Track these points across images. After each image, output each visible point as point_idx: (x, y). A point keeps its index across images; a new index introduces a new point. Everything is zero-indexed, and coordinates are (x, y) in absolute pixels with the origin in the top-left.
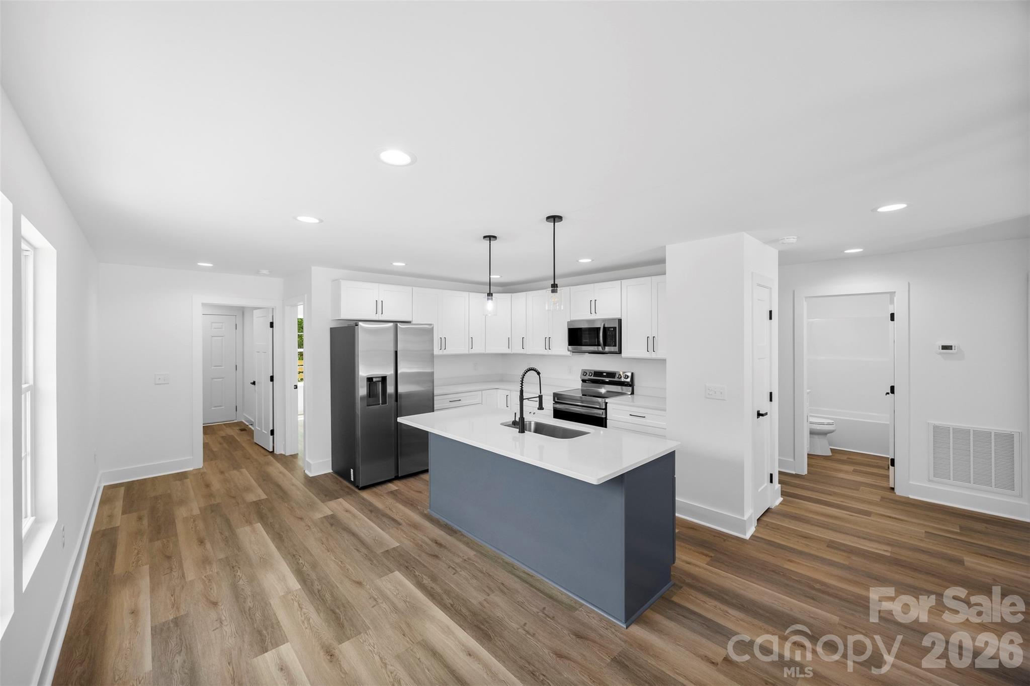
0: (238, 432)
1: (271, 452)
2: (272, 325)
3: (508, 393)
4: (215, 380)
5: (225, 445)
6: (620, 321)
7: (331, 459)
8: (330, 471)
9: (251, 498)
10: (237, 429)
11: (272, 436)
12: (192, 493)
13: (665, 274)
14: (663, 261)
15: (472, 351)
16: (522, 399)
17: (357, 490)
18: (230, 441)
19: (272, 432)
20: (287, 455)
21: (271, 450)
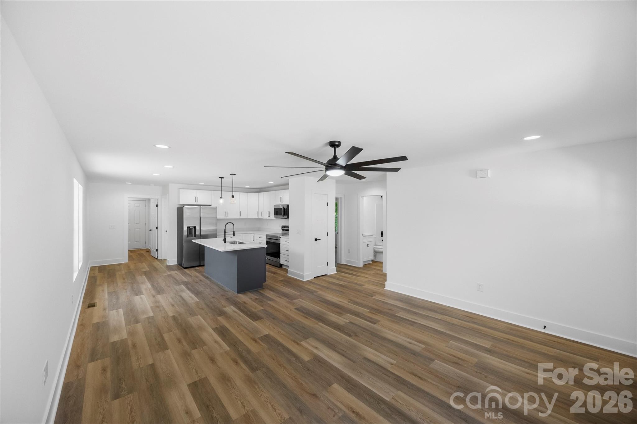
0: (145, 252)
1: (156, 258)
2: (157, 206)
3: (254, 235)
4: (136, 230)
5: (139, 256)
6: (288, 206)
7: (177, 259)
8: (177, 264)
9: (144, 270)
10: (145, 251)
11: (157, 252)
12: (123, 269)
13: (288, 189)
14: (288, 184)
15: (241, 217)
16: (225, 232)
17: (183, 269)
18: (141, 255)
19: (157, 250)
20: (163, 259)
21: (156, 257)
